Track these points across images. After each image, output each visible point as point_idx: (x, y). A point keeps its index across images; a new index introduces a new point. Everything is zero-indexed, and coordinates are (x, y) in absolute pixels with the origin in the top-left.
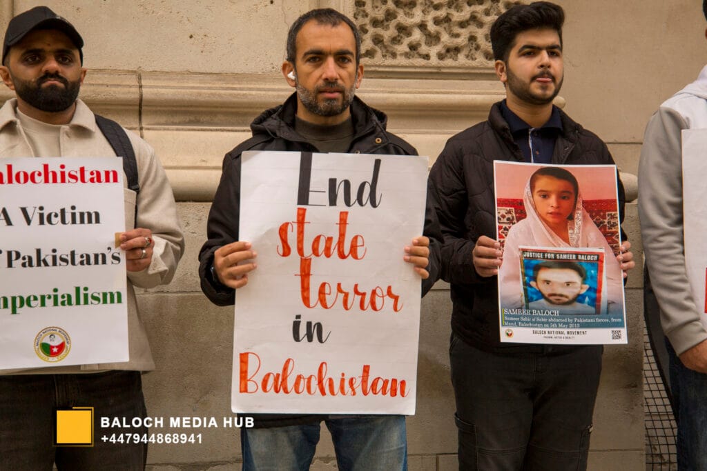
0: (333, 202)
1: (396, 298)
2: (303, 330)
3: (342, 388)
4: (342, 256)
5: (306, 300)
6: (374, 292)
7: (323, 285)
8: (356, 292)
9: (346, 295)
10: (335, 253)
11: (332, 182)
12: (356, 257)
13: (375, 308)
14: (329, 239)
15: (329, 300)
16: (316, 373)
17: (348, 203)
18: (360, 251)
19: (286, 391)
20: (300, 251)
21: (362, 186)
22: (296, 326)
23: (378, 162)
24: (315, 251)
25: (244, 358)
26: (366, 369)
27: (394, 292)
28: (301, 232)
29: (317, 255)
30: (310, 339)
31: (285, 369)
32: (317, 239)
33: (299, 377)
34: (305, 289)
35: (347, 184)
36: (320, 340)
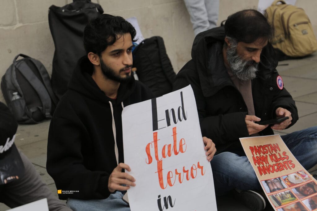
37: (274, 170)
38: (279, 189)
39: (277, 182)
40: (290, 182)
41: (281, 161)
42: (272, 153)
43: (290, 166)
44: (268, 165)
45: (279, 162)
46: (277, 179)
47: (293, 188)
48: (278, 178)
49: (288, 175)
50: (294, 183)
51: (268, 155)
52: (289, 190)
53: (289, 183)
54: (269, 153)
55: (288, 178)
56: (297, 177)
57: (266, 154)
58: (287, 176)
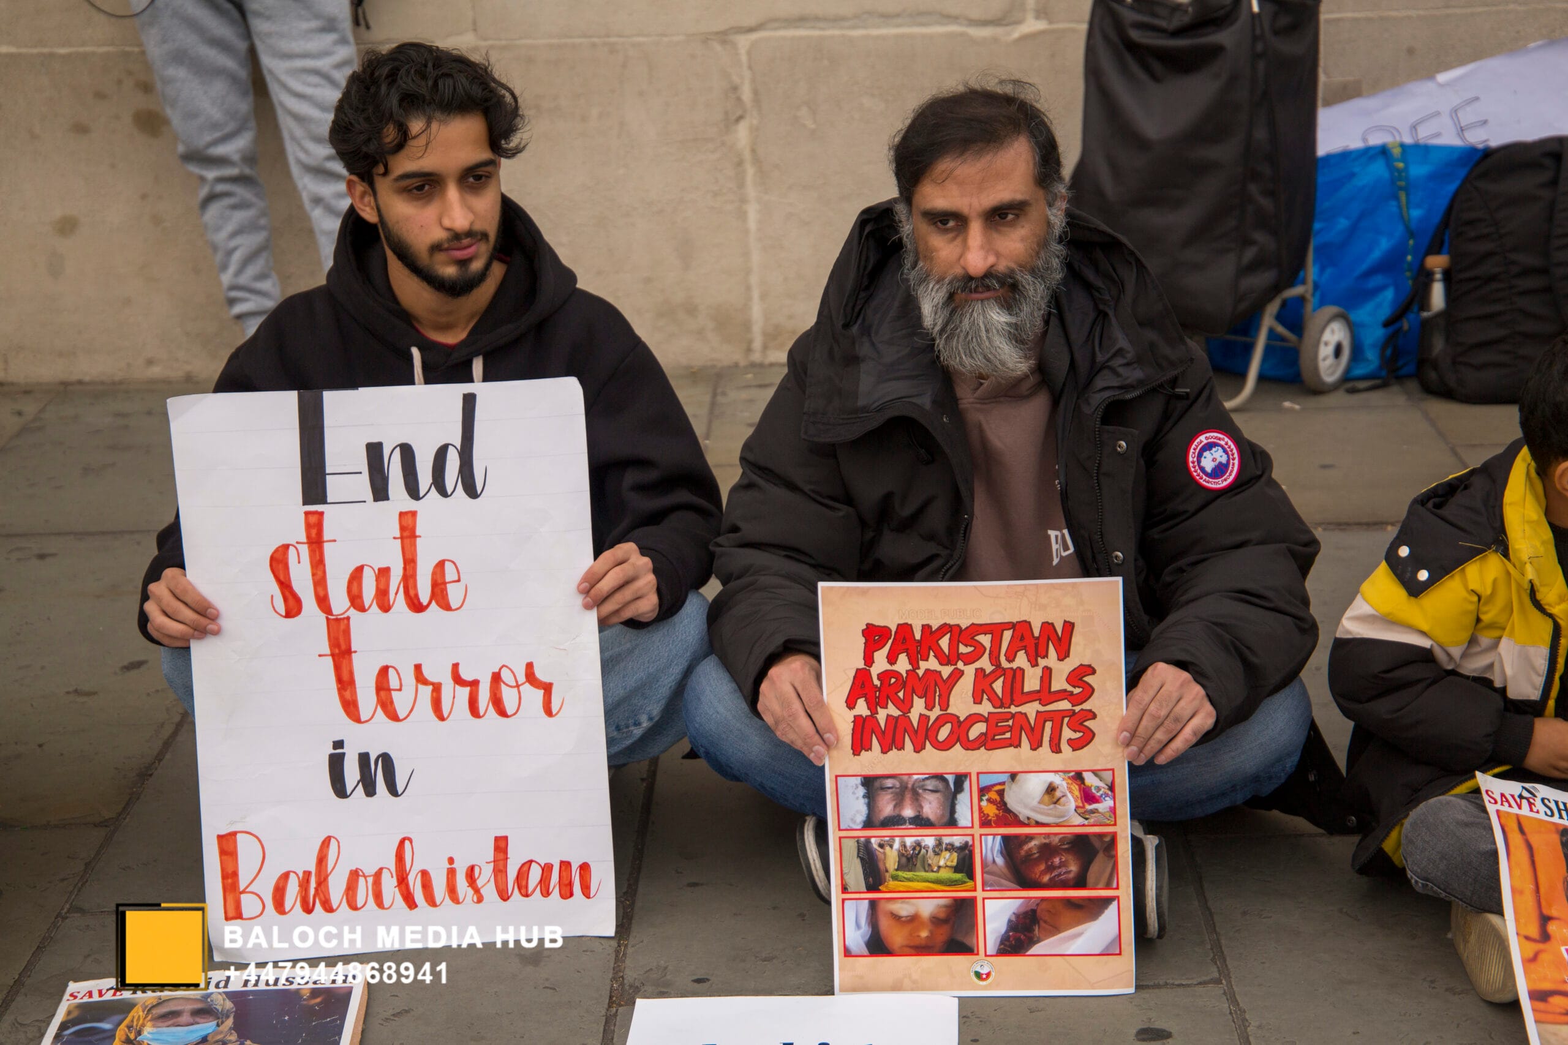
0: (380, 492)
1: (547, 688)
2: (352, 773)
3: (452, 890)
4: (417, 607)
5: (350, 707)
6: (496, 678)
7: (384, 671)
8: (458, 680)
9: (437, 688)
10: (399, 602)
11: (374, 451)
12: (447, 607)
13: (502, 713)
14: (383, 573)
15: (401, 702)
16: (391, 863)
17: (413, 491)
18: (454, 593)
19: (328, 908)
20: (323, 602)
21: (441, 454)
22: (336, 763)
23: (469, 401)
24: (356, 601)
25: (227, 844)
26: (501, 845)
27: (541, 675)
28: (318, 563)
29: (362, 609)
30: (370, 791)
31: (322, 860)
32: (357, 574)
33: (355, 875)
34: (345, 683)
35: (407, 452)
36: (393, 791)
37: (958, 740)
38: (920, 822)
39: (933, 791)
40: (1002, 805)
41: (1031, 709)
42: (1005, 664)
43: (1067, 733)
44: (936, 712)
45: (1013, 709)
46: (945, 781)
47: (994, 835)
48: (951, 779)
49: (1019, 777)
50: (1016, 816)
51: (969, 671)
52: (969, 839)
53: (991, 811)
54: (985, 663)
55: (1006, 787)
56: (1058, 794)
57: (960, 665)
58: (1013, 776)
